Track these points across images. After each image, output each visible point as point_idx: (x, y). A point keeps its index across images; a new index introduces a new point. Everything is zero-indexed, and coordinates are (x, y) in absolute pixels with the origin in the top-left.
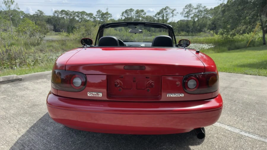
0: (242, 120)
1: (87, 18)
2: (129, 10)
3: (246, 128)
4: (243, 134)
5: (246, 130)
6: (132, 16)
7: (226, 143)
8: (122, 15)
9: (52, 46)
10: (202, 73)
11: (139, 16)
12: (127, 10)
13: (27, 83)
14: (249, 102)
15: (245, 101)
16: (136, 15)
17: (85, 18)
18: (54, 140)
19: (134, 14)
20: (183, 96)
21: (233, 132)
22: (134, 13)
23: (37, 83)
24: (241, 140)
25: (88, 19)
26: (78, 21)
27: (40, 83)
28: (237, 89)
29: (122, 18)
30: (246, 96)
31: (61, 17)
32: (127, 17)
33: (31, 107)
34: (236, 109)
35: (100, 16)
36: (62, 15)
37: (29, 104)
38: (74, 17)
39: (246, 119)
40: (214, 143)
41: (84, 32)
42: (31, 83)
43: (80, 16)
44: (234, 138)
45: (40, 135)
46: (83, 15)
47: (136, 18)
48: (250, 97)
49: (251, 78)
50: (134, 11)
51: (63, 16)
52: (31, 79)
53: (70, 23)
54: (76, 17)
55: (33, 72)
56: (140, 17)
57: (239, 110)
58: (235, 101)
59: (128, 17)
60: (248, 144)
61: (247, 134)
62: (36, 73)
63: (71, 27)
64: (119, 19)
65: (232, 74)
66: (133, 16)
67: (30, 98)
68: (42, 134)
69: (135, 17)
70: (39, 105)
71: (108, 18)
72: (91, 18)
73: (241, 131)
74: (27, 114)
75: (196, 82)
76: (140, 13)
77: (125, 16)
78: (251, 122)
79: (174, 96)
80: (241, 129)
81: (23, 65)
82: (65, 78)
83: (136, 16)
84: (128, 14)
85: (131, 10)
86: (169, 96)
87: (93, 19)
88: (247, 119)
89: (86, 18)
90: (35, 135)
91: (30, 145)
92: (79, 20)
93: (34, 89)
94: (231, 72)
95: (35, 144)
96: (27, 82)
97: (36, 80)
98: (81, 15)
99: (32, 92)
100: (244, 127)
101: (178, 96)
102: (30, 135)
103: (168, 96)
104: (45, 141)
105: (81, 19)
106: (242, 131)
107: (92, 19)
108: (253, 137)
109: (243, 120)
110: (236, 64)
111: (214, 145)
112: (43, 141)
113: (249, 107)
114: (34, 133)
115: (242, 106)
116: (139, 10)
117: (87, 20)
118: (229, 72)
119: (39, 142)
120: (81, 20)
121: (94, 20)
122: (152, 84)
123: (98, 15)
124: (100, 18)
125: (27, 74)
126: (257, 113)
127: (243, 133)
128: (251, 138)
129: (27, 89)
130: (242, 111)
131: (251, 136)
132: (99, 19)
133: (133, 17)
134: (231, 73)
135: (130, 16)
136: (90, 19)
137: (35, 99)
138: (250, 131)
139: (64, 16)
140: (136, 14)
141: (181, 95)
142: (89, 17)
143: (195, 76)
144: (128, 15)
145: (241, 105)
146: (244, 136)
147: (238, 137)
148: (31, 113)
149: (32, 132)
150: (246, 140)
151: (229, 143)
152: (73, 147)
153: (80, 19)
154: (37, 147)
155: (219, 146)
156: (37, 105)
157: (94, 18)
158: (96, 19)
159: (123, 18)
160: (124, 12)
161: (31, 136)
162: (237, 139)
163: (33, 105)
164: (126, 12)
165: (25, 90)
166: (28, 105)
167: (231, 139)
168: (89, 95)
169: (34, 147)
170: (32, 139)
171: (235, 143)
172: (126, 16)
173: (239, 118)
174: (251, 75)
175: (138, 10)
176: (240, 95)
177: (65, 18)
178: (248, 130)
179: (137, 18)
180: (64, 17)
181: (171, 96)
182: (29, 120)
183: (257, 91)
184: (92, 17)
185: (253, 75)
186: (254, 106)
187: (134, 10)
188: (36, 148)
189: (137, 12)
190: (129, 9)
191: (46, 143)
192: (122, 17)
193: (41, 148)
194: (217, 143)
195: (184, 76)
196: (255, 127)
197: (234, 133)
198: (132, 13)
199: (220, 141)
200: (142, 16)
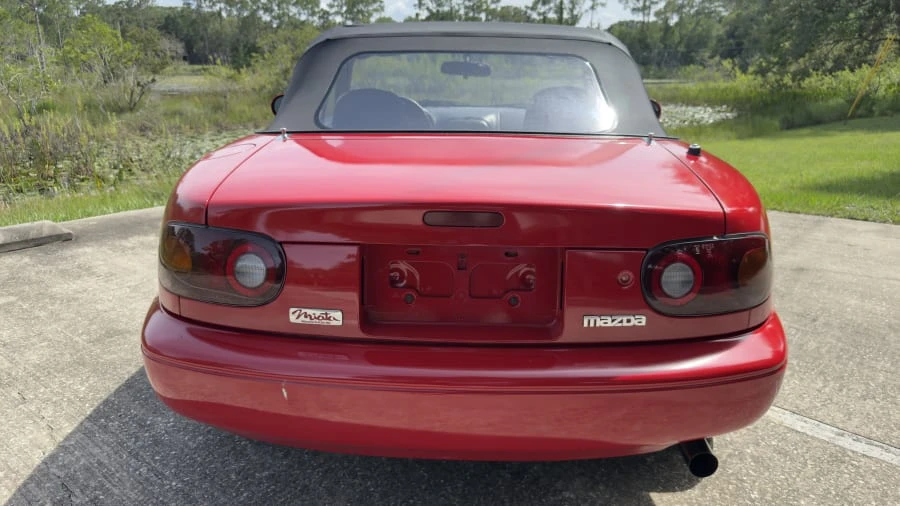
0: (841, 390)
1: (300, 14)
3: (856, 421)
4: (847, 446)
5: (857, 431)
6: (451, 8)
7: (786, 479)
8: (420, 4)
9: (181, 114)
10: (715, 238)
13: (88, 250)
14: (865, 325)
15: (850, 317)
16: (467, 3)
17: (291, 14)
18: (177, 466)
20: (644, 323)
21: (812, 437)
23: (124, 250)
24: (843, 467)
25: (303, 18)
26: (268, 25)
27: (133, 248)
28: (819, 275)
29: (417, 15)
30: (853, 302)
31: (209, 10)
32: (434, 11)
33: (98, 340)
34: (818, 348)
35: (345, 9)
36: (214, 4)
37: (94, 327)
38: (255, 11)
39: (856, 387)
40: (743, 481)
41: (289, 65)
42: (104, 248)
43: (276, 8)
44: (814, 461)
45: (128, 446)
46: (284, 5)
47: (466, 13)
48: (868, 305)
49: (867, 231)
51: (217, 8)
52: (104, 237)
53: (241, 32)
54: (261, 12)
55: (111, 210)
56: (479, 13)
57: (828, 352)
58: (814, 320)
59: (438, 11)
60: (867, 483)
61: (861, 447)
62: (122, 214)
63: (245, 46)
64: (410, 18)
65: (801, 216)
66: (457, 7)
67: (99, 307)
68: (135, 443)
69: (462, 12)
70: (129, 332)
71: (370, 15)
72: (313, 14)
73: (839, 434)
74: (84, 365)
75: (690, 273)
77: (428, 9)
78: (874, 398)
79: (610, 324)
80: (841, 425)
81: (83, 180)
82: (206, 253)
83: (466, 7)
86: (592, 325)
87: (320, 18)
88: (860, 389)
89: (297, 16)
90: (108, 446)
91: (93, 484)
92: (271, 21)
93: (114, 272)
94: (797, 209)
95: (110, 482)
96: (88, 246)
97: (121, 238)
98: (278, 6)
99: (106, 282)
100: (850, 419)
101: (625, 324)
102: (91, 445)
103: (586, 324)
104: (144, 470)
105: (279, 17)
106: (842, 435)
107: (316, 18)
108: (881, 458)
109: (845, 390)
110: (810, 177)
111: (743, 488)
112: (136, 470)
113: (863, 341)
114: (106, 437)
115: (839, 339)
117: (299, 20)
118: (790, 212)
119: (125, 474)
120: (278, 21)
121: (322, 21)
122: (528, 277)
123: (336, 4)
124: (342, 15)
125: (89, 215)
126: (892, 364)
127: (847, 442)
128: (878, 461)
129: (89, 271)
130: (839, 357)
131: (876, 452)
132: (339, 19)
133: (458, 11)
134: (798, 213)
135: (446, 9)
136: (311, 18)
137: (113, 309)
138: (871, 432)
139: (221, 9)
141: (634, 322)
142: (306, 12)
143: (690, 251)
144: (439, 5)
145: (838, 333)
146: (850, 454)
147: (831, 456)
148: (98, 363)
149: (100, 436)
150: (859, 467)
151: (798, 479)
152: (242, 494)
153: (274, 18)
154: (116, 491)
155: (763, 493)
156: (120, 333)
157: (321, 13)
158: (331, 18)
159: (424, 14)
161: (96, 451)
162: (825, 466)
163: (107, 332)
165: (79, 277)
166: (88, 334)
167: (805, 464)
168: (295, 317)
169: (107, 492)
170: (100, 463)
171: (819, 480)
172: (433, 7)
173: (832, 384)
174: (866, 220)
176: (831, 296)
177: (224, 14)
178: (867, 431)
179: (471, 14)
180: (219, 13)
181: (600, 323)
182: (91, 388)
183: (892, 282)
184: (316, 10)
185: (874, 221)
186: (884, 339)
188: (112, 494)
191: (147, 479)
192: (418, 11)
193: (129, 498)
194: (754, 482)
195: (647, 250)
196: (889, 420)
197: (815, 444)
199: (767, 474)
200: (488, 7)
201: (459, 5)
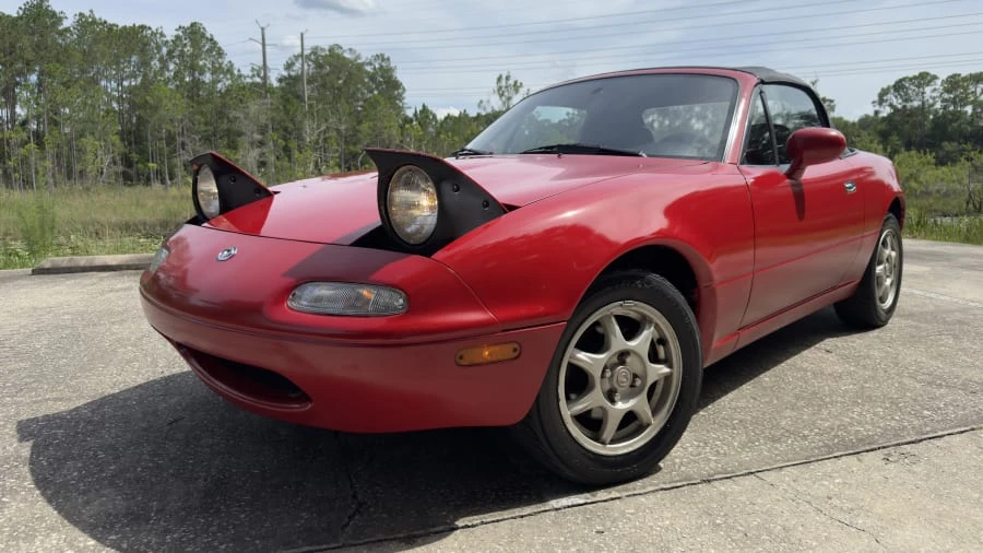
2: (915, 78)
6: (923, 103)
8: (881, 101)
11: (961, 100)
12: (904, 79)
16: (946, 96)
19: (935, 94)
22: (935, 90)
29: (877, 113)
32: (900, 107)
47: (945, 108)
50: (939, 82)
56: (965, 105)
59: (904, 107)
64: (867, 117)
66: (931, 101)
69: (938, 106)
76: (966, 89)
77: (891, 105)
83: (944, 100)
84: (906, 94)
85: (924, 79)
116: (963, 75)
133: (932, 105)
135: (916, 104)
140: (948, 91)
144: (906, 100)
159: (886, 111)
160: (888, 88)
164: (899, 86)
172: (898, 103)
175: (954, 76)
179: (952, 108)
187: (935, 77)
189: (954, 83)
190: (911, 75)
192: (877, 108)
198: (928, 90)
200: (976, 97)
201: (934, 98)
